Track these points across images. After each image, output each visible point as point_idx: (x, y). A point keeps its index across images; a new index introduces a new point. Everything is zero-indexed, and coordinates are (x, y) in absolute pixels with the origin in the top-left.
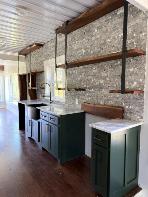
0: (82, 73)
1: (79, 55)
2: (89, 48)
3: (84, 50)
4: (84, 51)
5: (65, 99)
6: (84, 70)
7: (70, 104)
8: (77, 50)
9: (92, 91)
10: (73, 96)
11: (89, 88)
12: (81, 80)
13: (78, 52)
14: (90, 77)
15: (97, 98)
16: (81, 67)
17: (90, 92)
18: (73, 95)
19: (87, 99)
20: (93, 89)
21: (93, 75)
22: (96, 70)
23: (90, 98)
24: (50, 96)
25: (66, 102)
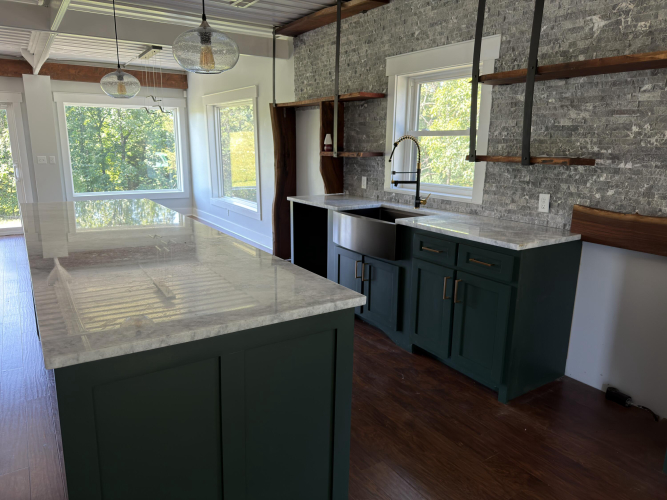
0: (583, 100)
1: (571, 37)
2: (627, 13)
3: (602, 18)
4: (598, 23)
5: (486, 192)
6: (593, 92)
7: (509, 211)
8: (567, 17)
9: (629, 166)
10: (528, 183)
11: (615, 158)
12: (575, 128)
13: (568, 25)
14: (622, 119)
15: (649, 194)
16: (582, 80)
17: (617, 171)
18: (527, 179)
19: (598, 196)
20: (635, 158)
21: (641, 111)
22: (658, 93)
23: (611, 192)
24: (418, 183)
25: (488, 205)
